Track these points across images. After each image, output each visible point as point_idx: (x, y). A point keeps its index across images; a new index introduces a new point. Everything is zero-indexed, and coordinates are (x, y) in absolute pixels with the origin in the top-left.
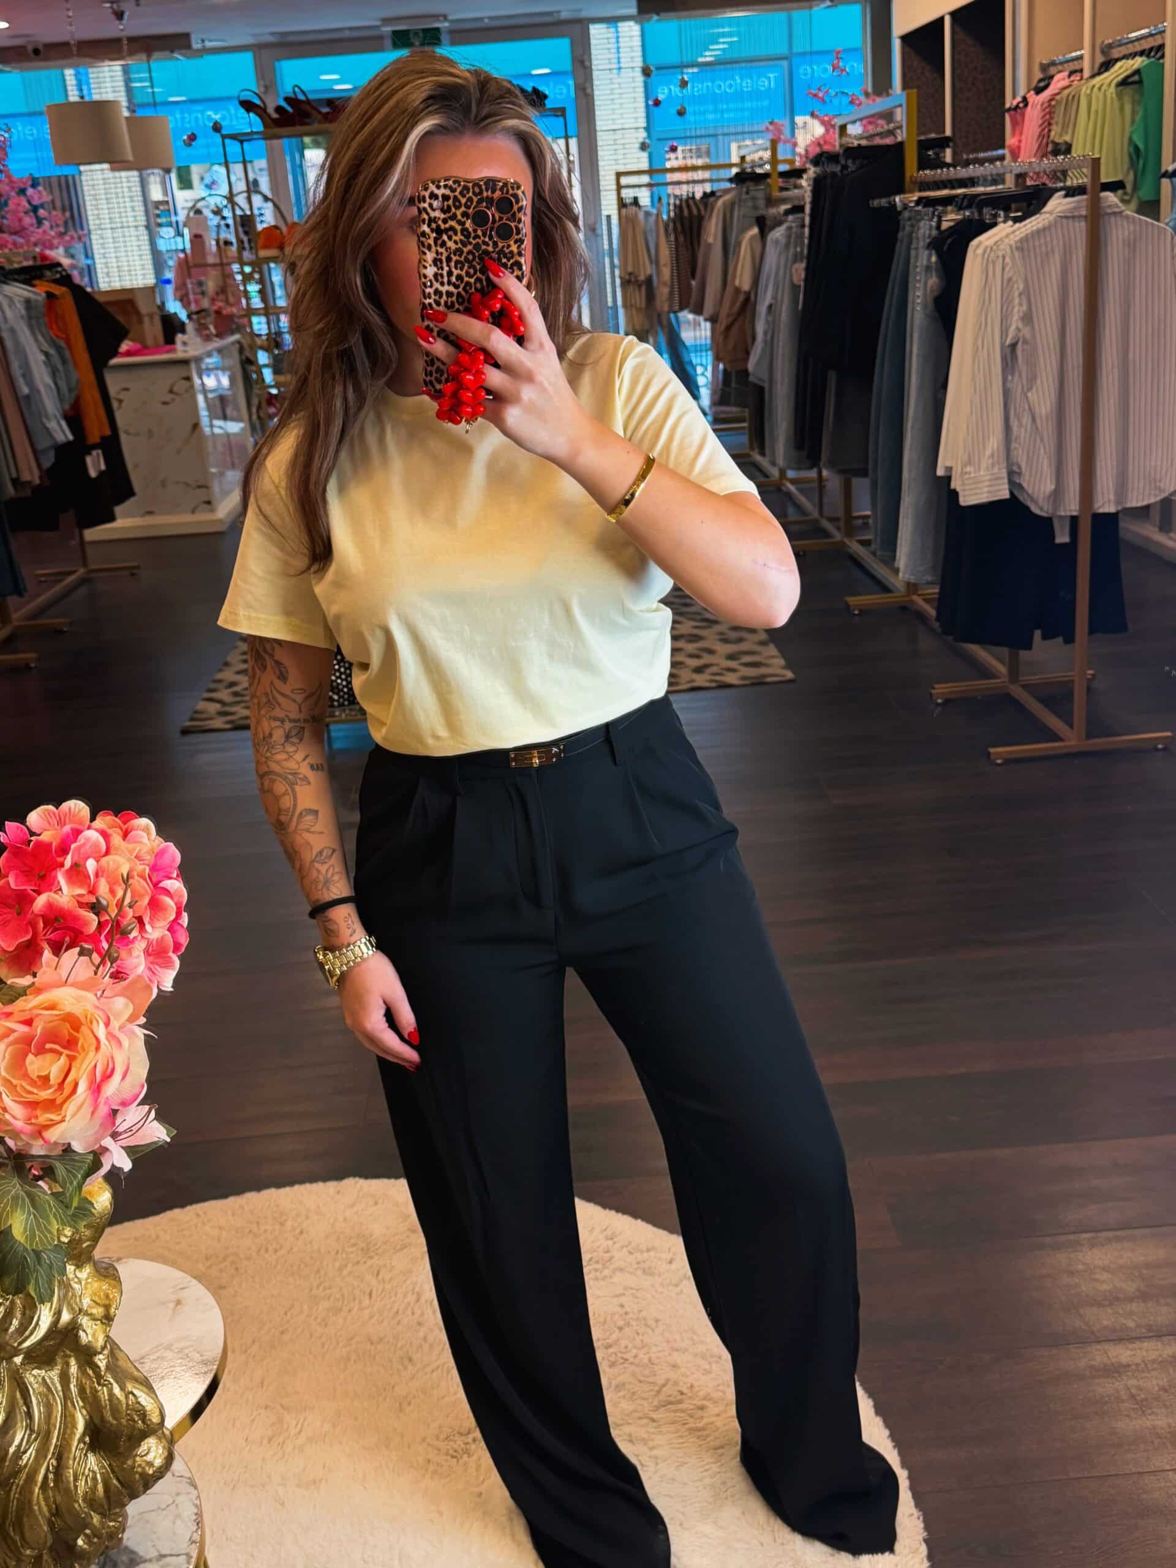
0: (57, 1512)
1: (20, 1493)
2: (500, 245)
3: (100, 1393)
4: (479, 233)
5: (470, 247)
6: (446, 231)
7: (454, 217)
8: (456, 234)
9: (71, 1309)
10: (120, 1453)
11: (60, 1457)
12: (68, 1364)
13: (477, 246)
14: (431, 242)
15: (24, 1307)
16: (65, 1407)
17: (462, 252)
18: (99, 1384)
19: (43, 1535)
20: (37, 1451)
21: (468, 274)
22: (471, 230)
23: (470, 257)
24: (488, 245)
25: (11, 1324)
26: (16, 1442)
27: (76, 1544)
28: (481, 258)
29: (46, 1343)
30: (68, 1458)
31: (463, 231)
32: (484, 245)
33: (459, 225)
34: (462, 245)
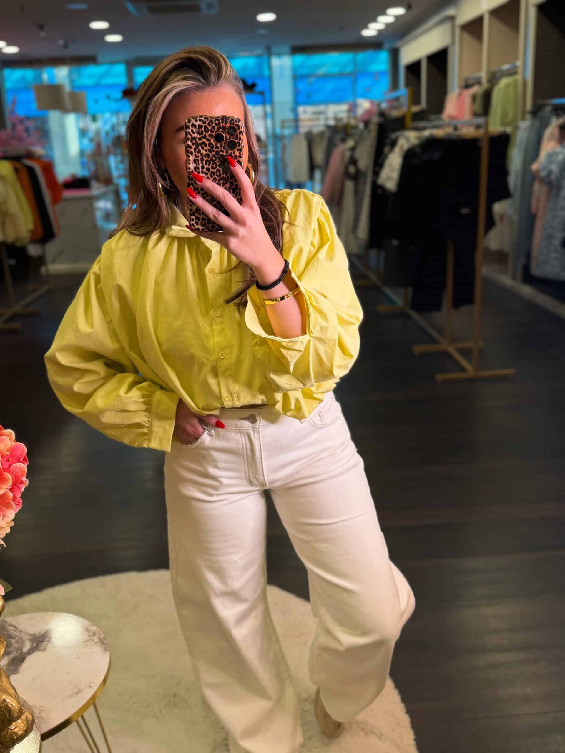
2: (230, 152)
4: (218, 145)
5: (213, 153)
6: (201, 144)
7: (205, 137)
8: (206, 146)
13: (217, 152)
14: (193, 150)
17: (209, 155)
22: (214, 143)
23: (214, 158)
28: (219, 159)
31: (210, 144)
32: (221, 152)
33: (207, 141)
34: (209, 152)
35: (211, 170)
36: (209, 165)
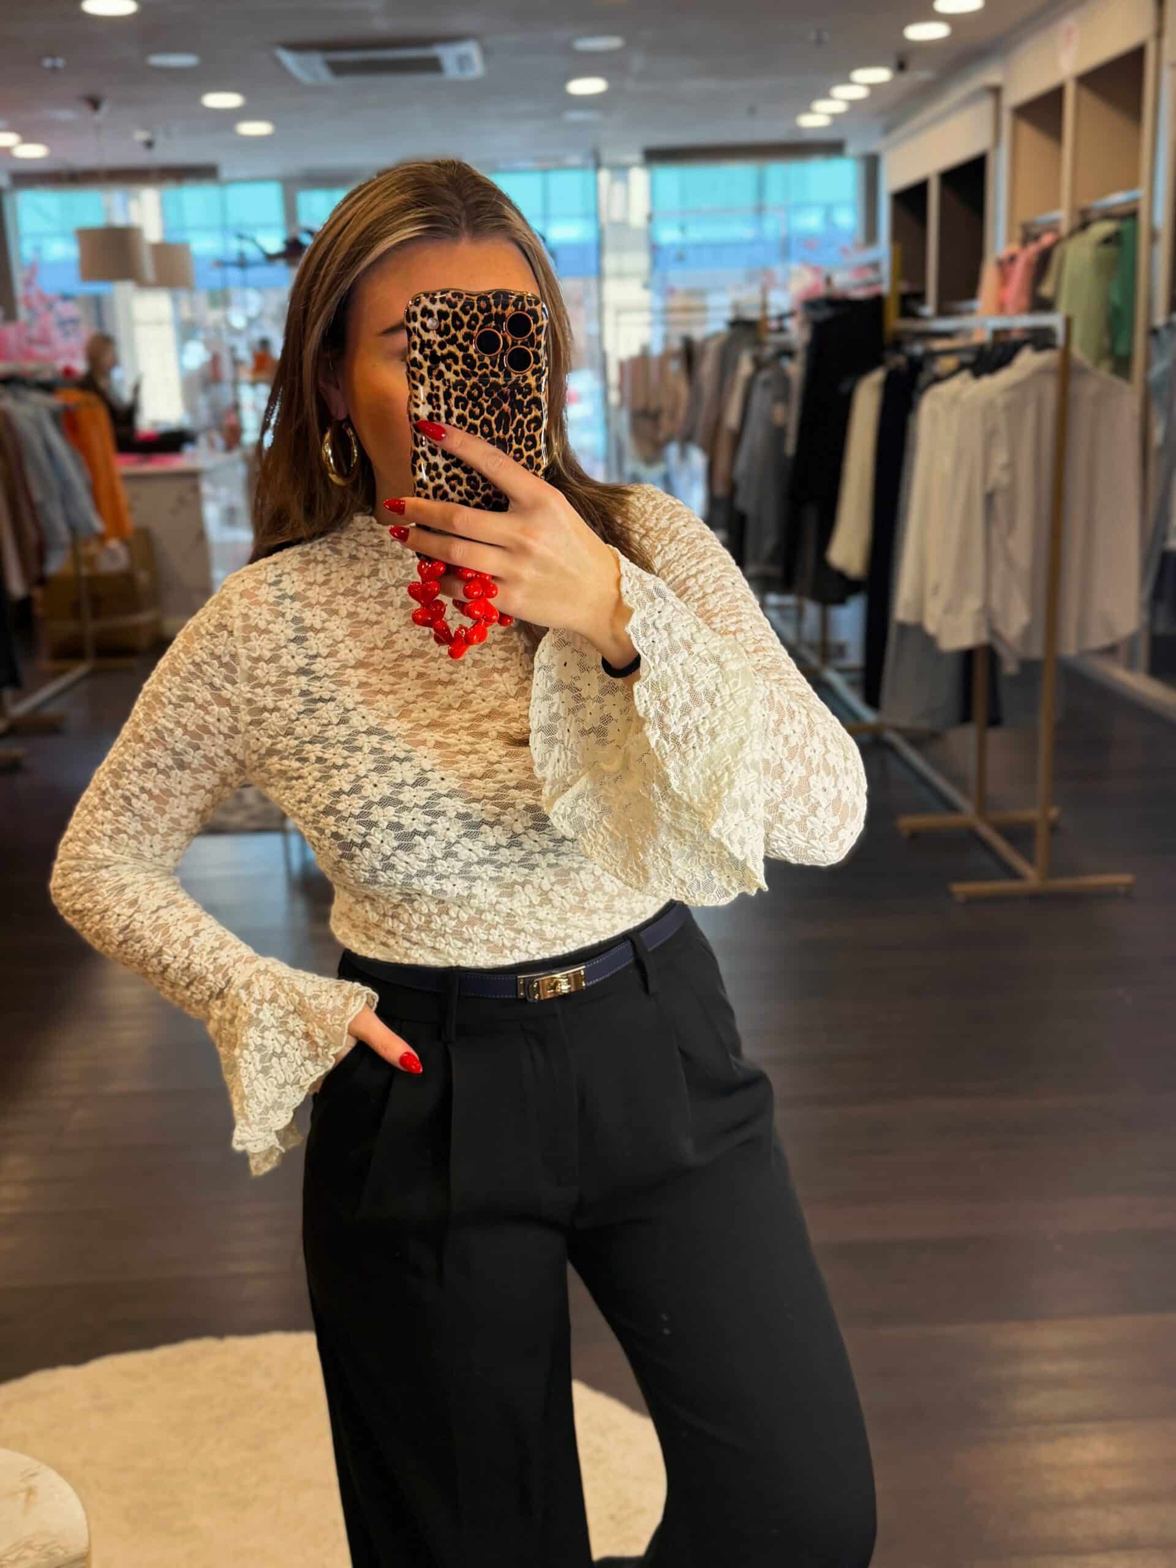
2: (514, 377)
4: (487, 361)
5: (474, 380)
6: (443, 358)
7: (453, 340)
8: (456, 363)
13: (484, 378)
14: (424, 372)
17: (465, 385)
22: (475, 356)
23: (475, 393)
24: (496, 375)
28: (489, 394)
31: (463, 356)
32: (493, 376)
33: (461, 350)
34: (464, 376)
35: (470, 420)
36: (464, 408)
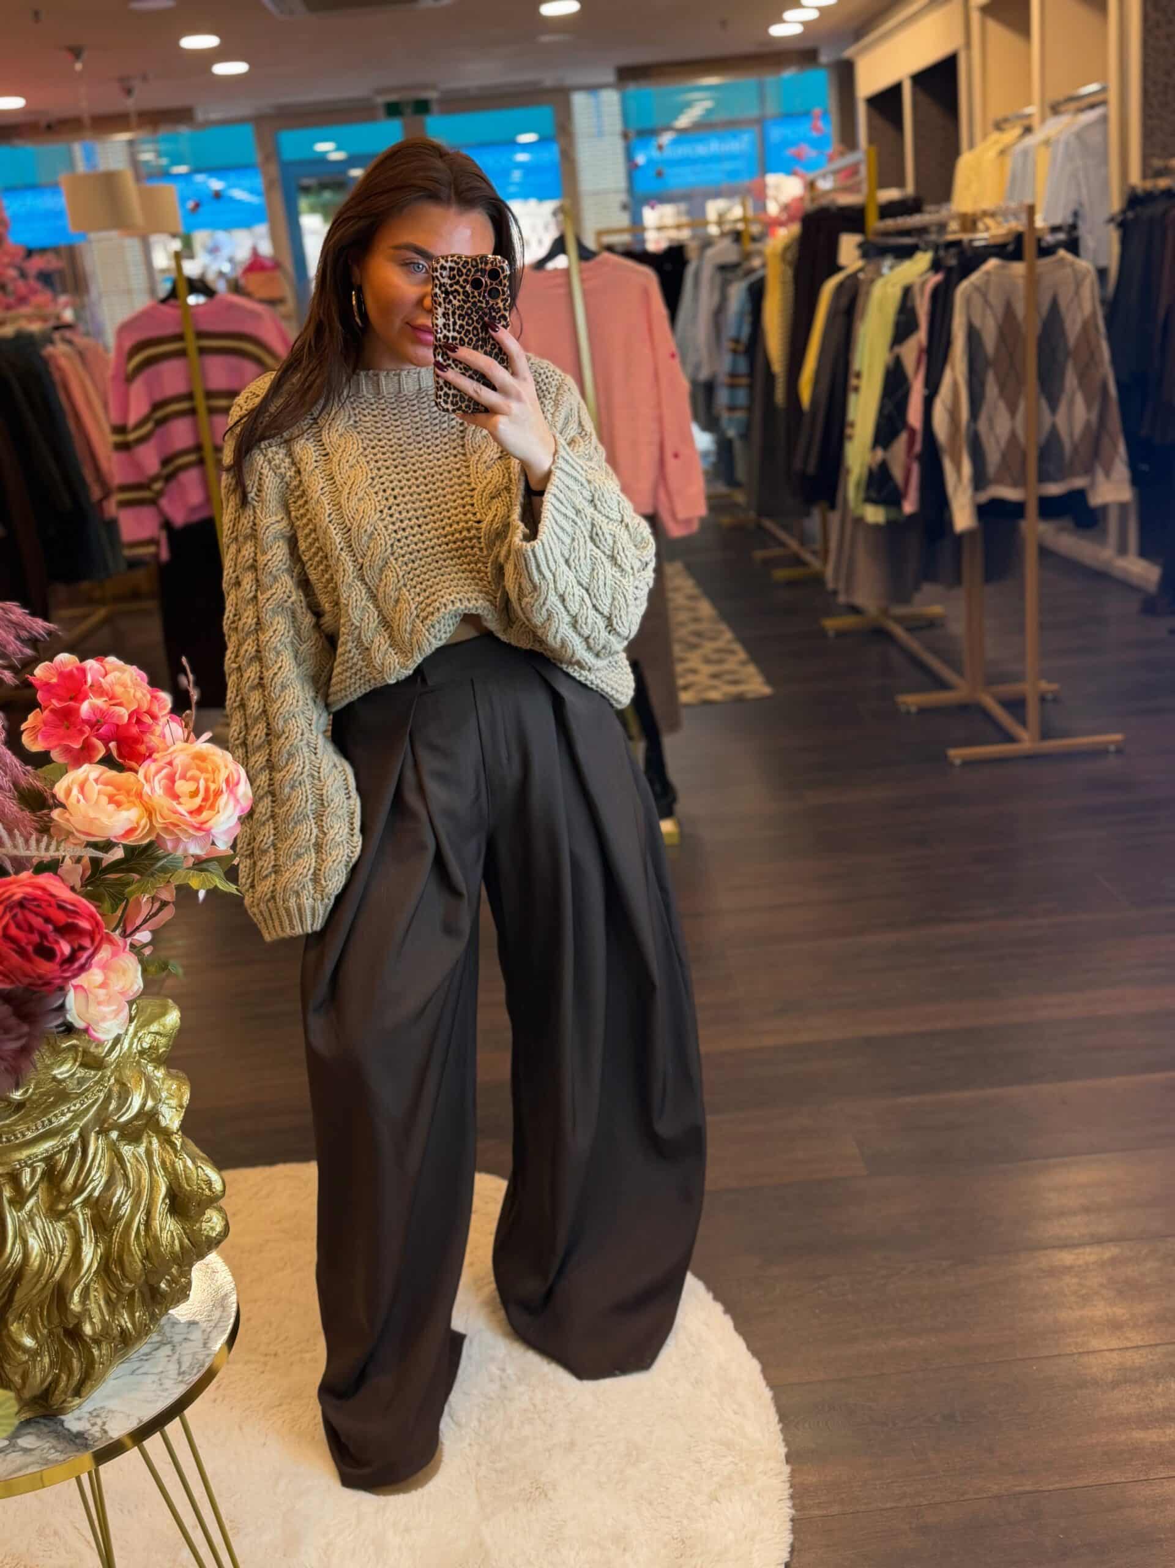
0: (147, 1256)
1: (120, 1238)
3: (177, 1164)
5: (469, 304)
9: (154, 1098)
10: (191, 1217)
11: (148, 1213)
12: (150, 1143)
15: (120, 1093)
16: (151, 1174)
18: (176, 1157)
19: (139, 1269)
20: (132, 1207)
21: (468, 324)
25: (110, 1103)
26: (118, 1195)
27: (160, 1287)
29: (135, 1123)
30: (156, 1212)
